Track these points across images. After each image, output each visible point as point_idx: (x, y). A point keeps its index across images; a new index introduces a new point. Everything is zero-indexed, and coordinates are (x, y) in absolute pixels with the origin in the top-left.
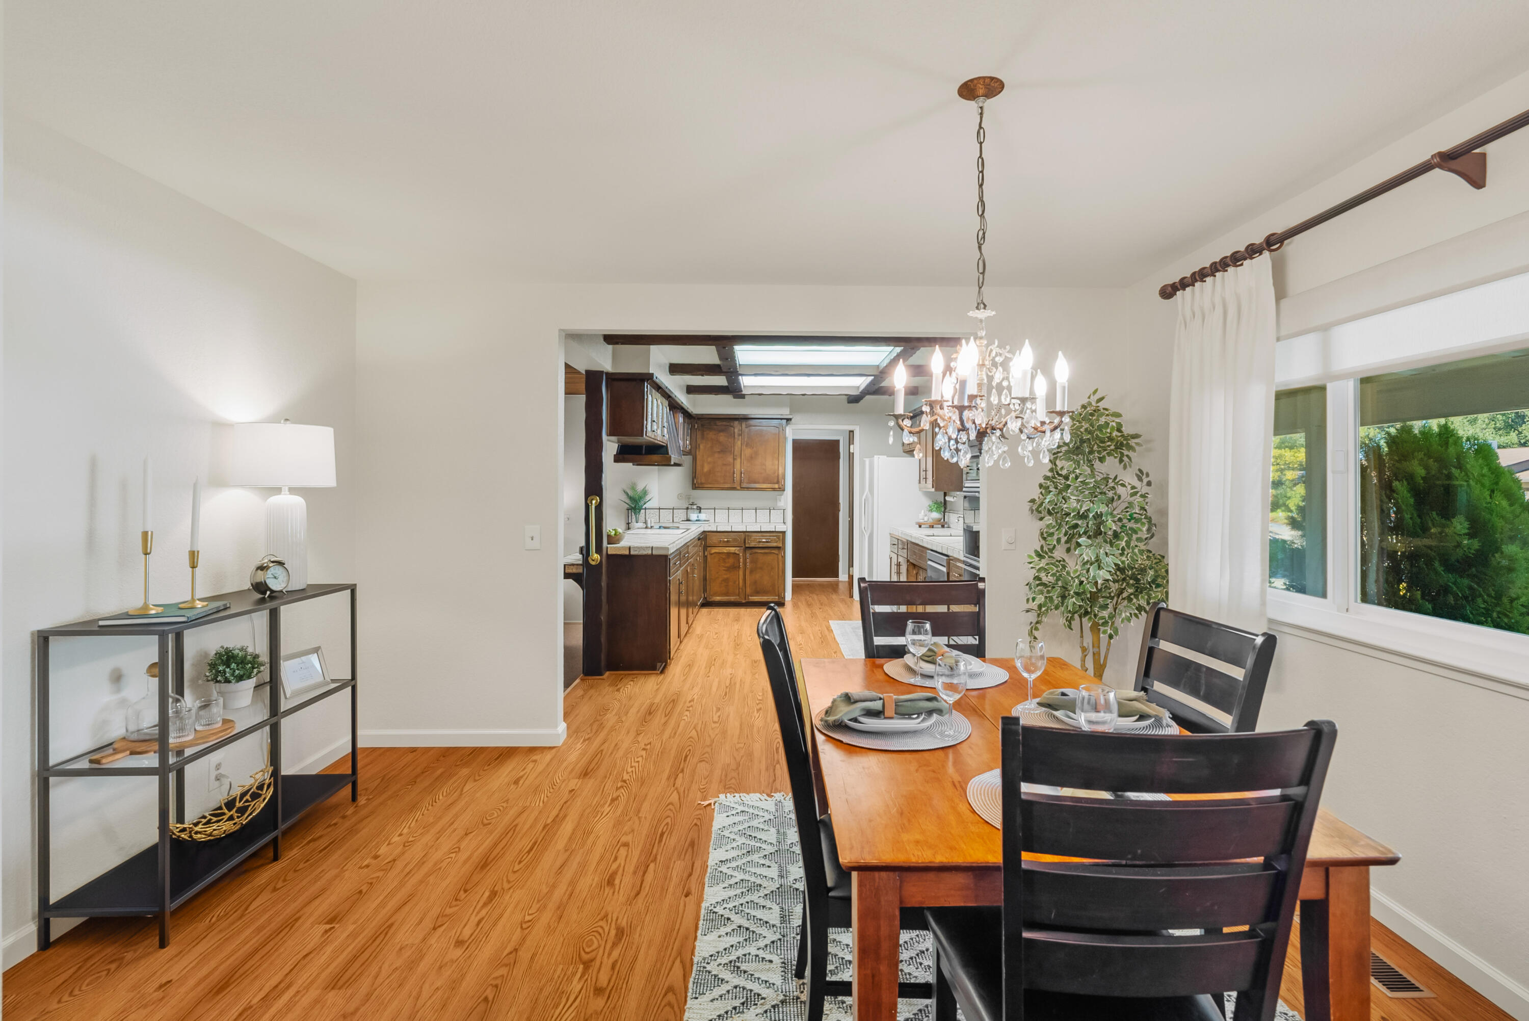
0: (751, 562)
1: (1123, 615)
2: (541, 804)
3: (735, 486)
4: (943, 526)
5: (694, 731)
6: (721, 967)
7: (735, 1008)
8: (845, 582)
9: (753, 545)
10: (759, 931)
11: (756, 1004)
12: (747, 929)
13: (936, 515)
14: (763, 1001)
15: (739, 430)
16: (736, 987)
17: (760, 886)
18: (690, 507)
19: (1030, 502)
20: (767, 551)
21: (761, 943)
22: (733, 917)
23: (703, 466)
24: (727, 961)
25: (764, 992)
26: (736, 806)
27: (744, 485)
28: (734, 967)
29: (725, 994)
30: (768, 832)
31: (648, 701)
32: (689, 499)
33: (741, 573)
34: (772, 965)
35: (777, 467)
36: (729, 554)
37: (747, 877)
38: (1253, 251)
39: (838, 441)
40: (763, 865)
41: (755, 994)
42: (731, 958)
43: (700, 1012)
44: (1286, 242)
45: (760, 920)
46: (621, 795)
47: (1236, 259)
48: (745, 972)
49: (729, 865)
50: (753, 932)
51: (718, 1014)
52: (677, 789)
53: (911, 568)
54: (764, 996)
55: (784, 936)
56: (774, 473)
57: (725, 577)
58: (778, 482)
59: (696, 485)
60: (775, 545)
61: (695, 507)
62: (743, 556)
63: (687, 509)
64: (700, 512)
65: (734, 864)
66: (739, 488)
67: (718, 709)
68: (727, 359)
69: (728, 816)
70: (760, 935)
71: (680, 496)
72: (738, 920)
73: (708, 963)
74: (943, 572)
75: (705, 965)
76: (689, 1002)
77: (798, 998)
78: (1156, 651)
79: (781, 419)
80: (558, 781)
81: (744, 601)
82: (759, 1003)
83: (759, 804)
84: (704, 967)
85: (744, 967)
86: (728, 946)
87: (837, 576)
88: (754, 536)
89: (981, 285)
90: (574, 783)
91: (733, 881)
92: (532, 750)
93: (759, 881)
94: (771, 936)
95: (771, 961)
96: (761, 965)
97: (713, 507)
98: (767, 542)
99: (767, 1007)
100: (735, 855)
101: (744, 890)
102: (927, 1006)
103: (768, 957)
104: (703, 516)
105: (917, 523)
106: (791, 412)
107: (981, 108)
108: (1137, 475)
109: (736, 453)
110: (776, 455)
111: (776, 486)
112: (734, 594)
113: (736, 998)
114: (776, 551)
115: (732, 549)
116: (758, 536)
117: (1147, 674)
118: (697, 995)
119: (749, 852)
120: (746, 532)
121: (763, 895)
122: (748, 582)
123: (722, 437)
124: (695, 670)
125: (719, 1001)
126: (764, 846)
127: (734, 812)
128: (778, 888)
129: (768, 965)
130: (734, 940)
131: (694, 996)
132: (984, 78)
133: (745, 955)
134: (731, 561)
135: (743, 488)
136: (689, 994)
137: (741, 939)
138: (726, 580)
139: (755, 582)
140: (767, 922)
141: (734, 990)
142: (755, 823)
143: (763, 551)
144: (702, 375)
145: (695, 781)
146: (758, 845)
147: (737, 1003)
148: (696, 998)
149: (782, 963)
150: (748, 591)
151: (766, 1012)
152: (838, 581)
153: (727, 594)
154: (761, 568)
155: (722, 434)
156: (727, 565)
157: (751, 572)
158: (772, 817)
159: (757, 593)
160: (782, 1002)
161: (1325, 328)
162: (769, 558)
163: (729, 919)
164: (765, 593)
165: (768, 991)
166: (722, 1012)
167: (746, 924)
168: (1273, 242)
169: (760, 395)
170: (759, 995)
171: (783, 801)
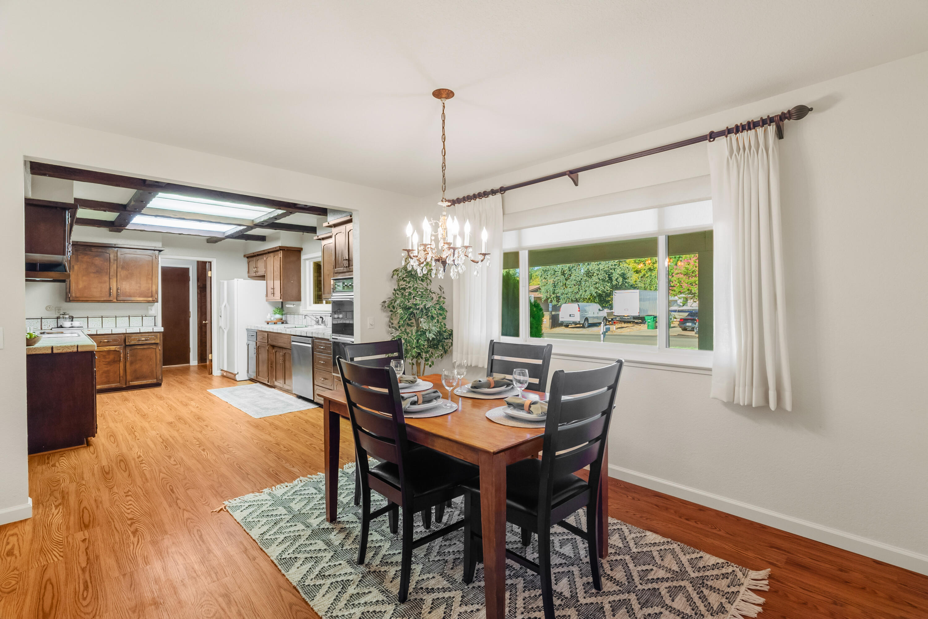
0: (131, 356)
1: (436, 355)
2: (61, 558)
3: (111, 299)
4: (283, 323)
5: (161, 474)
6: (313, 580)
7: (340, 592)
8: (195, 366)
9: (133, 343)
10: (319, 555)
11: (350, 585)
12: (311, 557)
13: (278, 316)
14: (352, 582)
15: (114, 256)
16: (332, 584)
17: (300, 535)
18: (62, 316)
19: (383, 302)
20: (145, 347)
21: (327, 559)
22: (298, 556)
23: (77, 283)
24: (315, 576)
25: (350, 578)
26: (242, 504)
27: (121, 298)
28: (321, 576)
29: (328, 590)
30: (278, 510)
31: (96, 467)
32: (59, 310)
33: (122, 365)
34: (342, 566)
35: (151, 286)
36: (109, 352)
37: (287, 535)
38: (493, 192)
39: (188, 269)
40: (291, 526)
41: (346, 581)
42: (316, 573)
43: (323, 603)
44: (506, 191)
45: (315, 550)
46: (138, 527)
47: (485, 194)
48: (329, 575)
49: (268, 534)
50: (316, 557)
51: (333, 599)
52: (184, 510)
53: (271, 349)
54: (351, 579)
55: (336, 551)
56: (149, 289)
57: (106, 369)
58: (152, 296)
59: (68, 298)
60: (153, 342)
61: (67, 316)
62: (123, 352)
63: (58, 318)
64: (72, 321)
65: (272, 532)
66: (115, 300)
67: (170, 457)
68: (142, 202)
69: (242, 511)
70: (322, 557)
71: (48, 308)
72: (302, 556)
73: (305, 582)
74: (309, 347)
75: (303, 583)
76: (311, 604)
77: (369, 571)
78: (494, 360)
79: (154, 250)
80: (61, 539)
81: (124, 386)
82: (351, 584)
83: (256, 499)
84: (304, 585)
85: (327, 574)
86: (307, 569)
87: (189, 362)
88: (133, 337)
89: (444, 190)
90: (80, 536)
91: (279, 540)
92: (14, 524)
93: (297, 534)
94: (329, 555)
95: (340, 564)
96: (336, 569)
97: (86, 316)
98: (146, 340)
99: (357, 583)
100: (268, 528)
101: (292, 541)
102: (429, 546)
103: (337, 563)
104: (76, 323)
105: (266, 322)
106: (163, 245)
107: (444, 103)
108: (439, 288)
109: (112, 274)
110: (150, 277)
111: (151, 299)
112: (113, 383)
113: (336, 588)
114: (154, 347)
115: (112, 348)
116: (137, 337)
117: (491, 371)
118: (312, 598)
119: (276, 523)
120: (126, 333)
121: (305, 539)
122: (128, 371)
123: (98, 261)
124: (120, 438)
125: (328, 594)
126: (283, 517)
127: (245, 508)
128: (312, 532)
129: (340, 567)
130: (308, 565)
131: (311, 599)
132: (449, 90)
133: (322, 569)
134: (111, 357)
135: (118, 301)
136: (307, 600)
137: (313, 563)
138: (107, 372)
139: (135, 371)
140: (320, 550)
141: (332, 585)
142: (264, 508)
143: (142, 347)
144: (105, 211)
145: (195, 502)
146: (278, 518)
147: (339, 589)
148: (313, 599)
149: (347, 562)
150: (129, 377)
151: (358, 585)
152: (190, 366)
153: (108, 382)
154: (141, 360)
155: (97, 258)
156: (107, 360)
157: (132, 363)
158: (273, 502)
159: (137, 379)
160: (362, 577)
161: (520, 229)
162: (148, 352)
163: (296, 558)
164: (144, 377)
165: (351, 576)
166: (335, 597)
167: (309, 555)
168: (503, 190)
169: (141, 231)
170: (348, 580)
171: (271, 492)
